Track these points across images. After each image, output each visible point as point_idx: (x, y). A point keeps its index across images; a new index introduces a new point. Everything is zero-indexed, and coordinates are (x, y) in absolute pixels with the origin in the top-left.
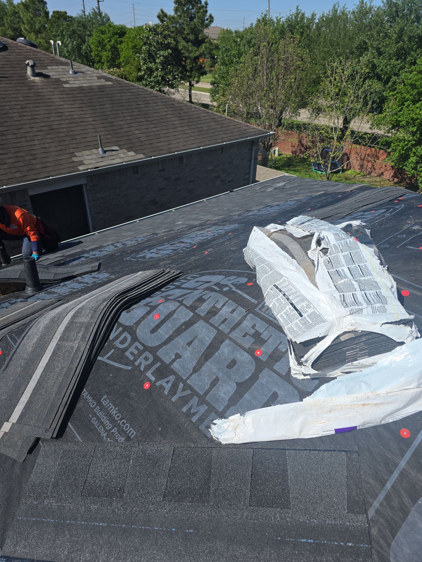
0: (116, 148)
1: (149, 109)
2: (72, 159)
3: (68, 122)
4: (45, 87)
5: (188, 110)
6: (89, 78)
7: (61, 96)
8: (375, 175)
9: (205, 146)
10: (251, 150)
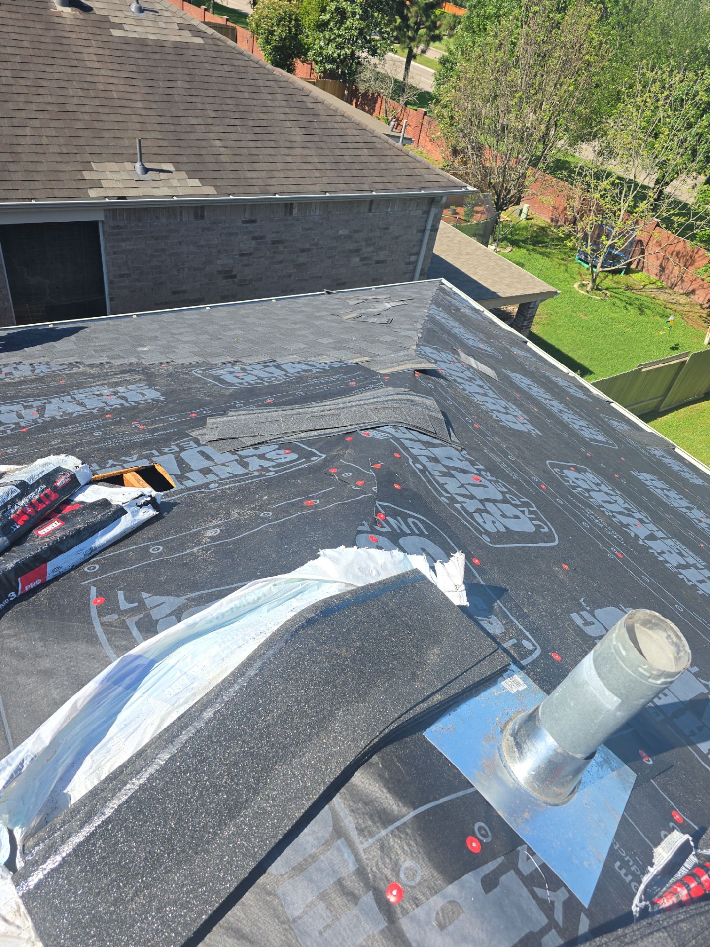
0: (170, 167)
1: (255, 103)
2: (82, 175)
3: (97, 102)
4: (77, 29)
5: (329, 119)
6: (163, 25)
7: (100, 52)
8: (681, 291)
9: (336, 192)
10: (428, 212)
